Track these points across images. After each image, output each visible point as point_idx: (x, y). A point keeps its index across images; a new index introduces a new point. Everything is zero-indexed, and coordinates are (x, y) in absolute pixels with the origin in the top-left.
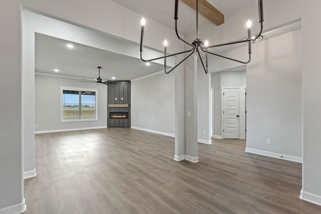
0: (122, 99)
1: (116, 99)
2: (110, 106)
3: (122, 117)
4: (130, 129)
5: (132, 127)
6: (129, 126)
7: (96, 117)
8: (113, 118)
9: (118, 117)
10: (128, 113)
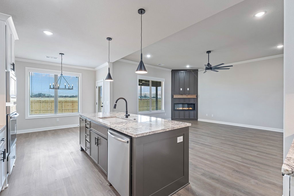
0: (188, 89)
1: (181, 89)
2: (175, 97)
3: (188, 109)
5: (199, 120)
6: (196, 118)
7: (163, 109)
8: (178, 110)
9: (184, 109)
10: (194, 104)
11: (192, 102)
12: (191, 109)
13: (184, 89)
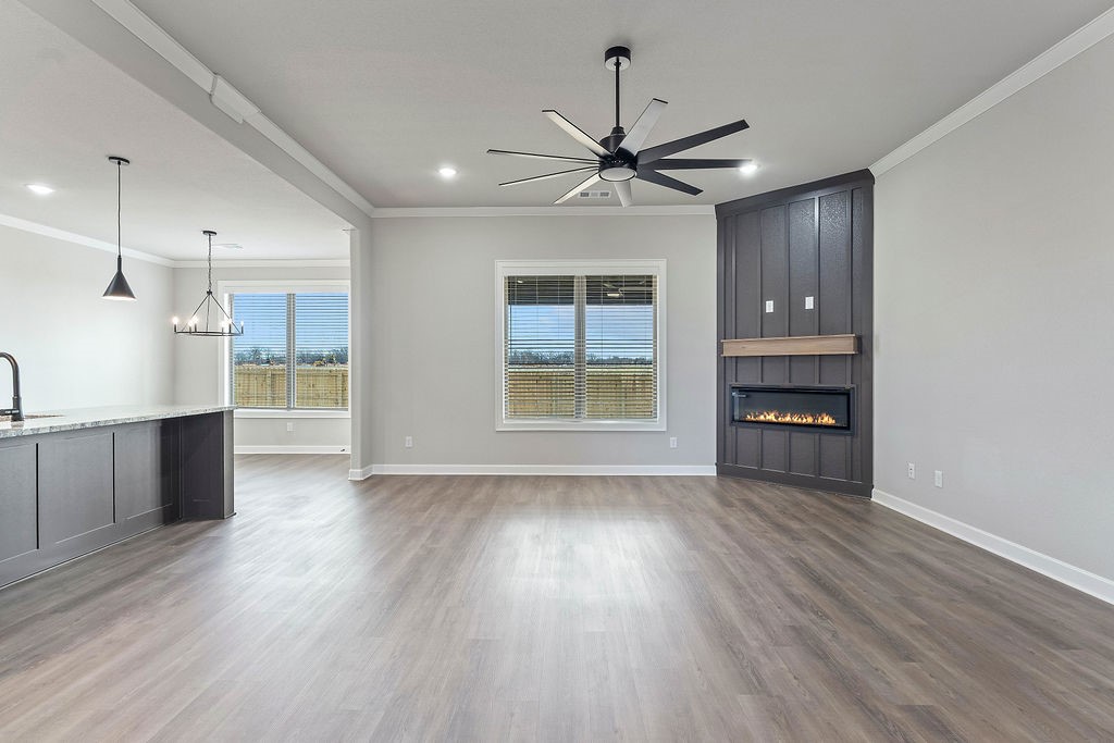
0: (810, 303)
1: (770, 307)
2: (734, 349)
3: (810, 420)
4: (870, 503)
5: (878, 497)
6: (859, 485)
7: (658, 414)
8: (752, 422)
9: (788, 419)
10: (846, 395)
11: (836, 379)
12: (827, 420)
13: (790, 305)
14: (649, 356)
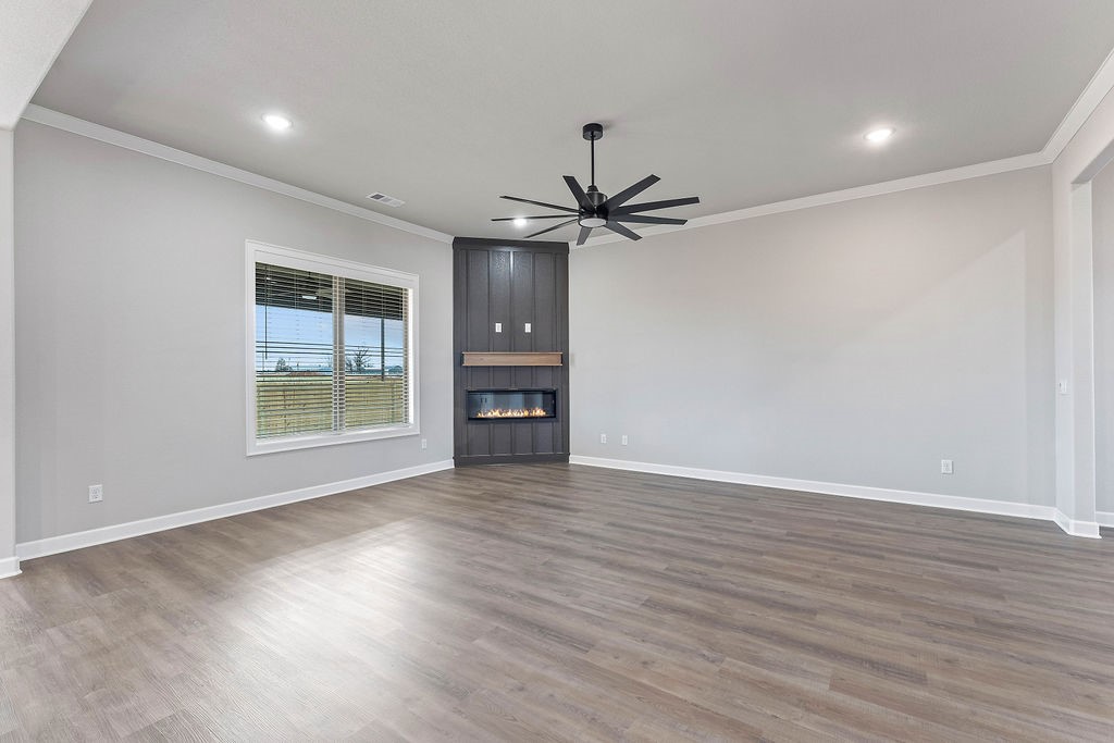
0: (528, 328)
1: (498, 328)
2: (471, 360)
3: (526, 414)
4: (568, 465)
5: (574, 459)
6: (561, 454)
7: (411, 419)
8: (482, 419)
9: (509, 414)
10: (554, 394)
11: (546, 383)
12: (539, 412)
13: (513, 330)
14: (401, 364)
